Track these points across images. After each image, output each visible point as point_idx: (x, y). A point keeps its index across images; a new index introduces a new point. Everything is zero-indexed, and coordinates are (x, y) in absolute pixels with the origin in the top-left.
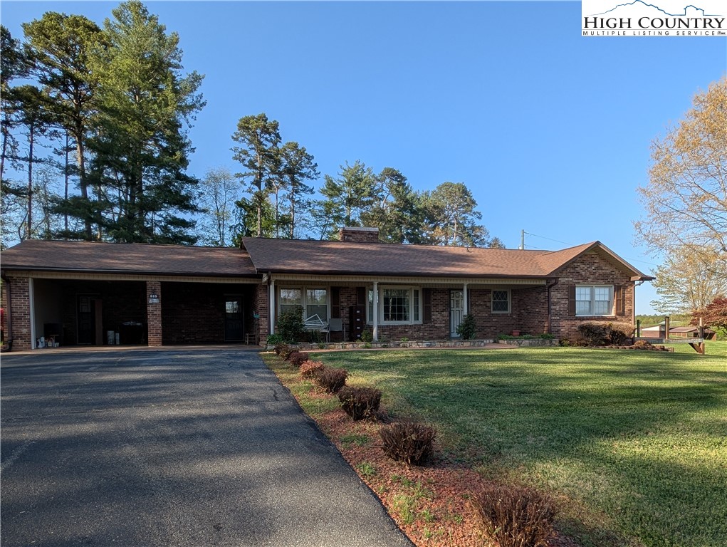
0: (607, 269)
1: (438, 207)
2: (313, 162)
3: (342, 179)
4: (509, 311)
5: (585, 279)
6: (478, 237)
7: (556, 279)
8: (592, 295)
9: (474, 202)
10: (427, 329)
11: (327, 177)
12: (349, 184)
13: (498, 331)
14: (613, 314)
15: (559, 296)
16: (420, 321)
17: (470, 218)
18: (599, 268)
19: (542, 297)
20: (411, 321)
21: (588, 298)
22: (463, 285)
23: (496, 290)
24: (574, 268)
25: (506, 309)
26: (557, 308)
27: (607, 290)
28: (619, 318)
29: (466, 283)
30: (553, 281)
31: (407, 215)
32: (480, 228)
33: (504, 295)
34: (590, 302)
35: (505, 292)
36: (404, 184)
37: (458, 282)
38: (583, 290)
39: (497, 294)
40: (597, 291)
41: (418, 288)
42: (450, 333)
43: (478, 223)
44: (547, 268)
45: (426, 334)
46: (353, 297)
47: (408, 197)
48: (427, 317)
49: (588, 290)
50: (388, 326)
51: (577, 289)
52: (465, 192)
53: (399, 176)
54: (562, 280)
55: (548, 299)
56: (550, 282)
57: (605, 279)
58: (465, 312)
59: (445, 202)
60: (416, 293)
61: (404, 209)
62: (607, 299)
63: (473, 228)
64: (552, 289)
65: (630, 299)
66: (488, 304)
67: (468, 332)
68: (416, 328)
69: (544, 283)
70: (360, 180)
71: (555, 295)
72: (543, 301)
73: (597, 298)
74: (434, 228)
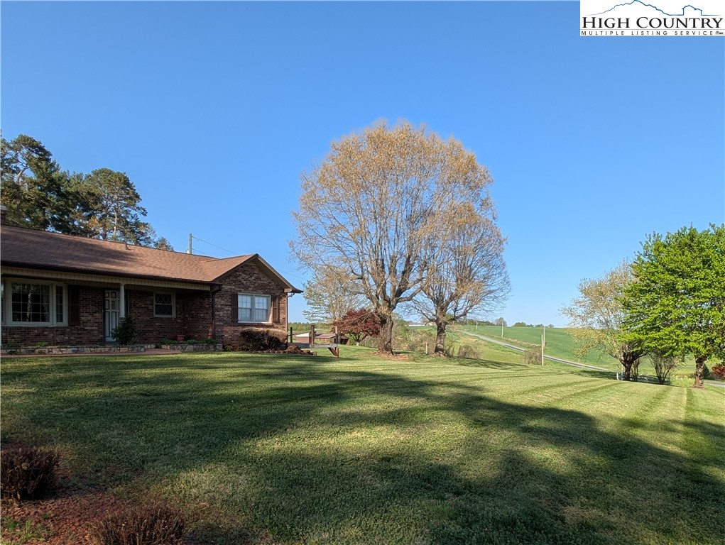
0: (265, 281)
1: (93, 195)
4: (174, 315)
5: (246, 288)
6: (143, 234)
7: (220, 286)
8: (253, 303)
9: (137, 197)
10: (74, 332)
13: (161, 335)
14: (270, 322)
15: (223, 302)
16: (65, 323)
17: (133, 212)
18: (257, 278)
19: (206, 302)
20: (52, 322)
21: (249, 306)
22: (119, 285)
23: (159, 292)
24: (236, 277)
25: (170, 313)
26: (221, 314)
27: (265, 299)
28: (276, 325)
29: (123, 282)
30: (217, 288)
31: (53, 197)
32: (145, 225)
33: (168, 298)
34: (250, 309)
35: (169, 296)
36: (48, 160)
37: (114, 281)
38: (244, 297)
39: (159, 297)
40: (257, 299)
41: (61, 284)
42: (105, 337)
43: (142, 219)
44: (210, 274)
45: (72, 338)
47: (54, 175)
48: (74, 318)
49: (249, 299)
50: (18, 328)
51: (240, 298)
52: (127, 183)
54: (226, 287)
55: (213, 305)
56: (214, 288)
57: (262, 289)
58: (123, 314)
59: (102, 190)
60: (59, 290)
61: (49, 189)
62: (265, 307)
63: (137, 224)
64: (216, 295)
65: (284, 309)
66: (150, 307)
67: (126, 336)
68: (62, 331)
69: (208, 289)
71: (219, 302)
72: (208, 306)
73: (257, 307)
74: (89, 217)
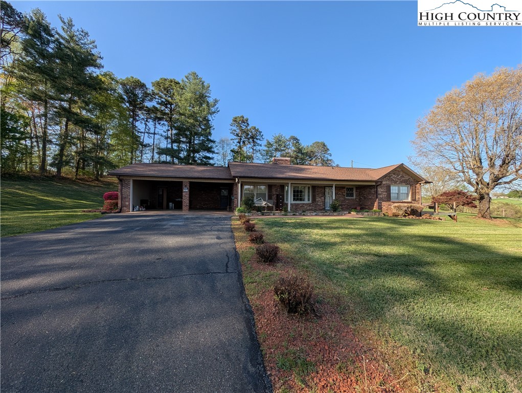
0: (407, 177)
1: (313, 152)
2: (262, 134)
3: (273, 140)
4: (354, 197)
5: (395, 182)
6: (330, 164)
7: (381, 182)
8: (399, 190)
9: (328, 149)
10: (314, 205)
11: (267, 140)
12: (276, 142)
13: (349, 207)
14: (410, 199)
15: (382, 190)
16: (310, 202)
17: (326, 156)
18: (402, 177)
19: (373, 191)
20: (306, 202)
21: (397, 192)
22: (333, 184)
23: (348, 187)
24: (390, 177)
25: (353, 196)
26: (381, 196)
27: (406, 188)
28: (413, 202)
29: (334, 183)
30: (379, 183)
33: (351, 189)
34: (398, 194)
35: (353, 188)
36: (298, 142)
37: (331, 183)
38: (394, 187)
39: (348, 189)
40: (401, 188)
41: (309, 186)
42: (325, 207)
44: (376, 177)
45: (313, 208)
46: (279, 190)
47: (300, 148)
48: (314, 200)
49: (397, 188)
50: (295, 204)
51: (391, 187)
52: (324, 145)
53: (297, 139)
54: (384, 183)
55: (377, 191)
56: (377, 184)
57: (406, 182)
58: (334, 198)
59: (316, 150)
60: (309, 188)
61: (298, 152)
62: (406, 192)
63: (328, 160)
64: (378, 187)
65: (418, 193)
66: (344, 194)
67: (336, 208)
68: (309, 205)
69: (374, 184)
70: (281, 141)
71: (380, 190)
72: (374, 193)
73: (401, 192)
74: (311, 160)
